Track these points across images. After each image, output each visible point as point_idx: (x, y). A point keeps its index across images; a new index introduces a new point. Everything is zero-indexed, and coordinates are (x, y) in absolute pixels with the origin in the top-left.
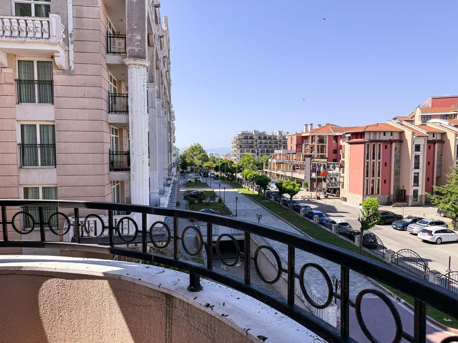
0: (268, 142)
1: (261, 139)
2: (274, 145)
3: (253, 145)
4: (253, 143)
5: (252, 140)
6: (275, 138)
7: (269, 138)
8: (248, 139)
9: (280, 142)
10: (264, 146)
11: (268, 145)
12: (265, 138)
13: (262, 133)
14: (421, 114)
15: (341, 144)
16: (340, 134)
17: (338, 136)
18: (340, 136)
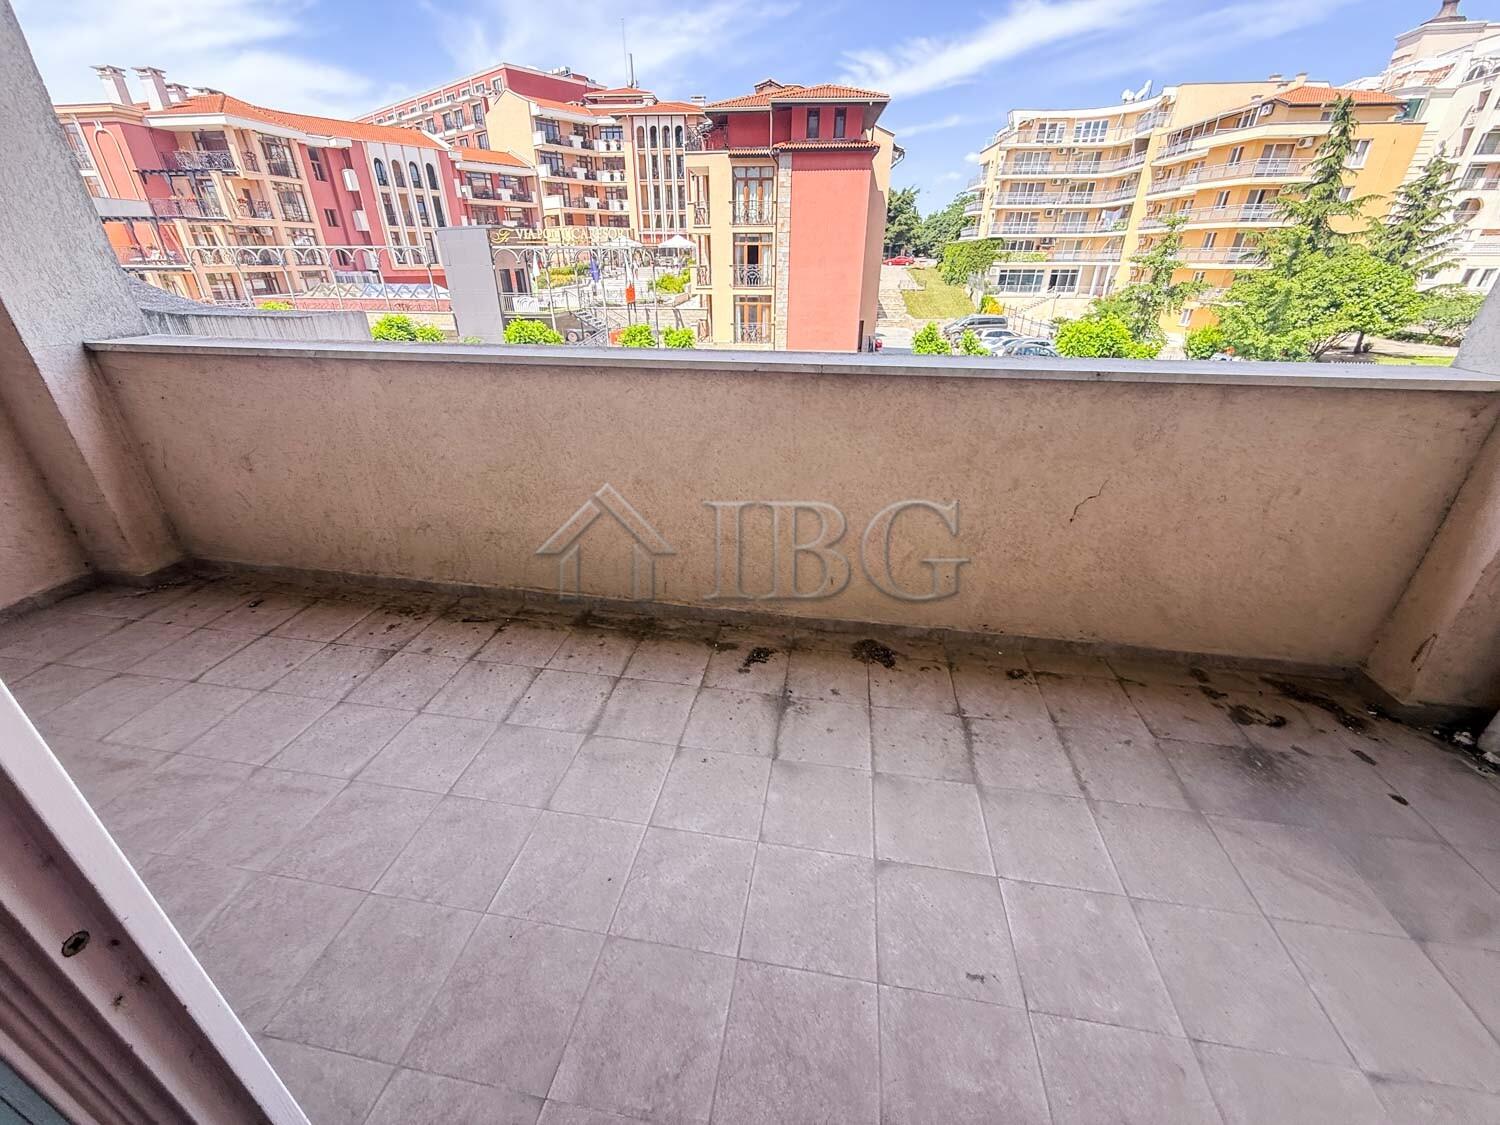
14: (536, 111)
15: (351, 189)
16: (333, 143)
17: (324, 150)
18: (334, 150)
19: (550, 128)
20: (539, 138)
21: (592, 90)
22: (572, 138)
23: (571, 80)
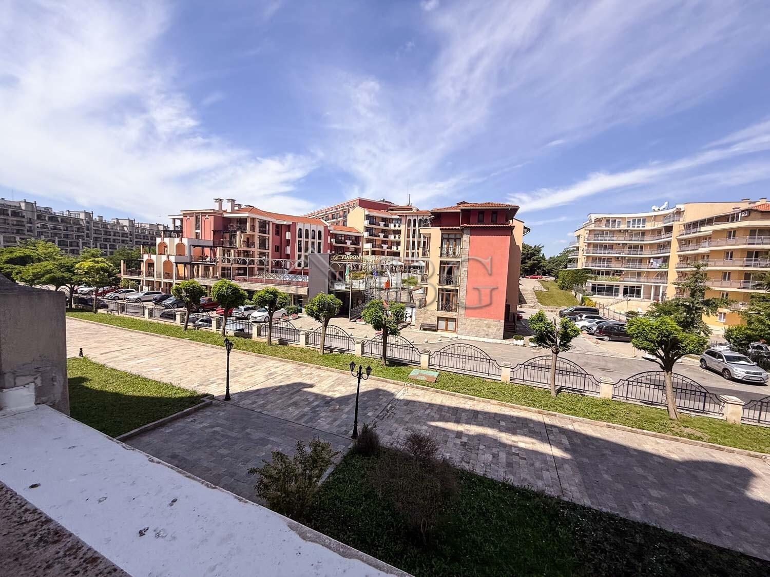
0: (61, 227)
1: (43, 220)
2: (75, 234)
3: (21, 228)
4: (24, 226)
5: (19, 219)
6: (77, 221)
7: (63, 221)
8: (8, 215)
9: (88, 230)
10: (51, 233)
11: (63, 233)
12: (53, 218)
13: (43, 210)
14: (367, 213)
15: (287, 238)
16: (285, 223)
17: (282, 225)
18: (285, 225)
19: (372, 219)
20: (366, 223)
21: (392, 206)
22: (380, 222)
23: (385, 203)
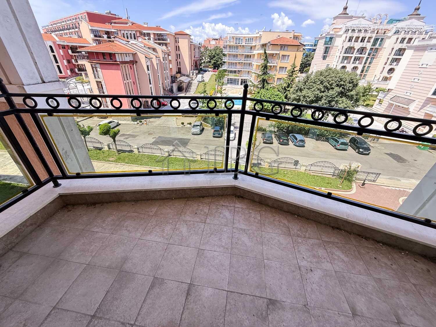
14: (90, 28)
19: (96, 33)
20: (92, 36)
22: (104, 35)
23: (110, 15)
